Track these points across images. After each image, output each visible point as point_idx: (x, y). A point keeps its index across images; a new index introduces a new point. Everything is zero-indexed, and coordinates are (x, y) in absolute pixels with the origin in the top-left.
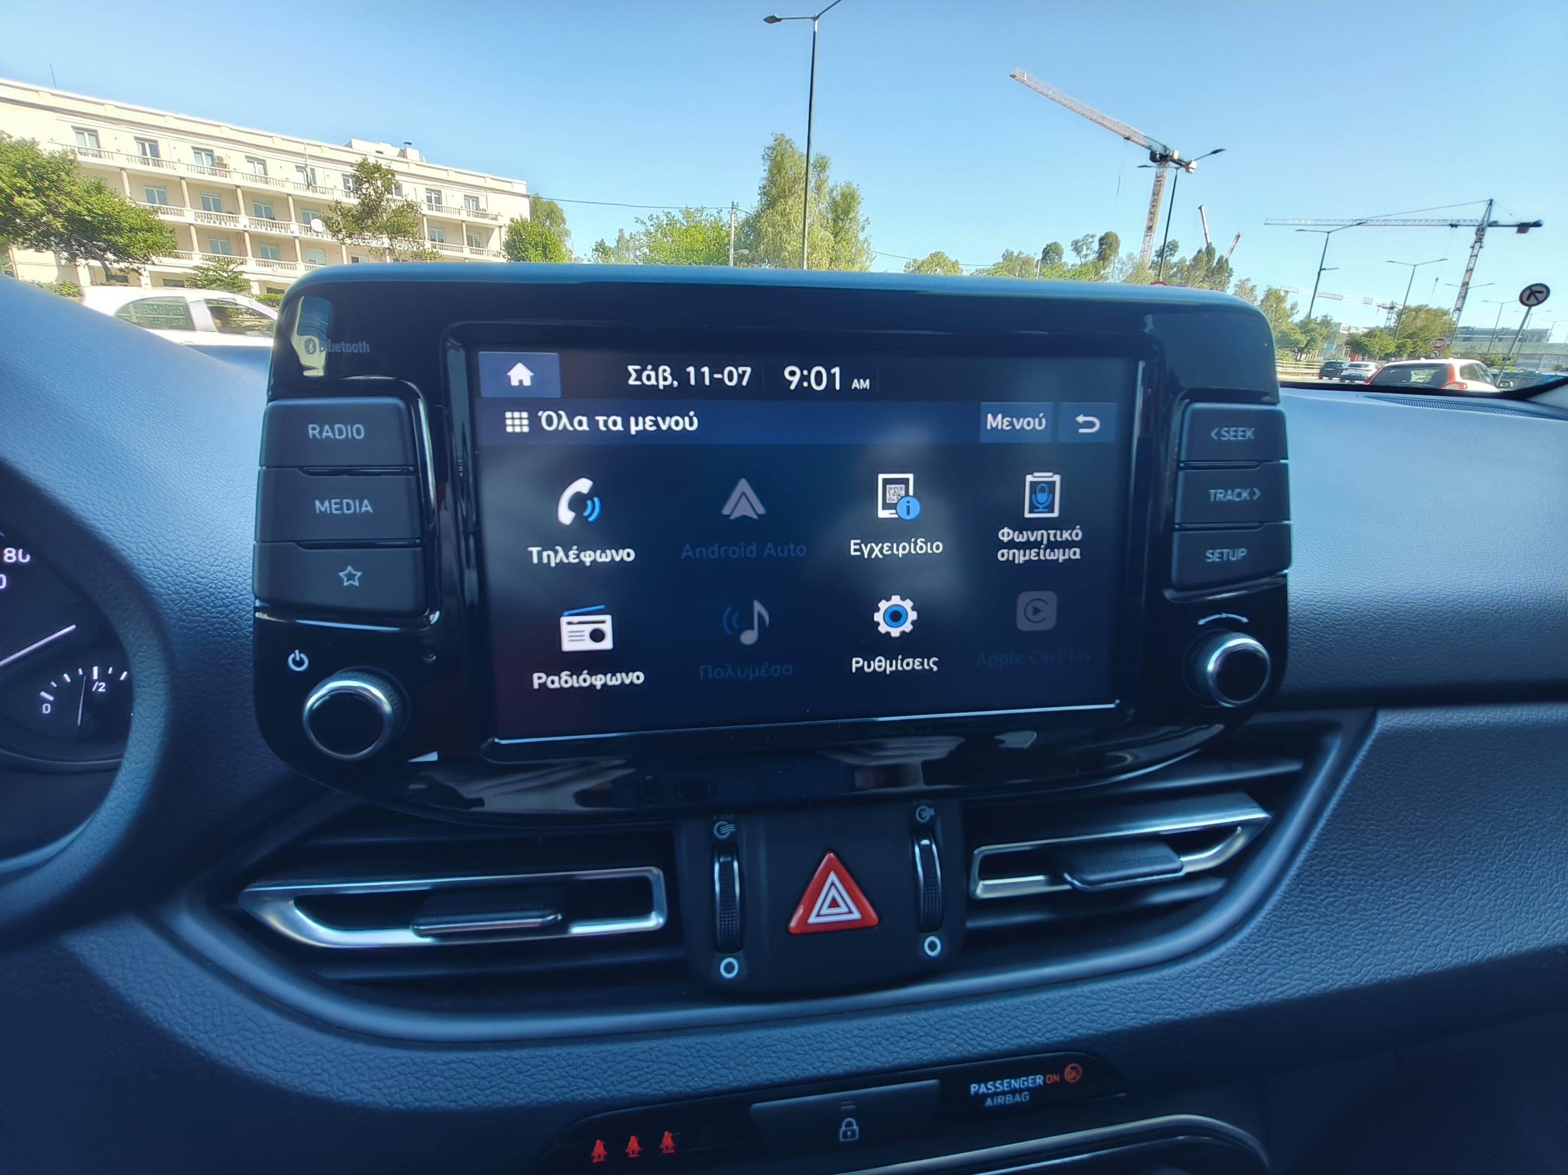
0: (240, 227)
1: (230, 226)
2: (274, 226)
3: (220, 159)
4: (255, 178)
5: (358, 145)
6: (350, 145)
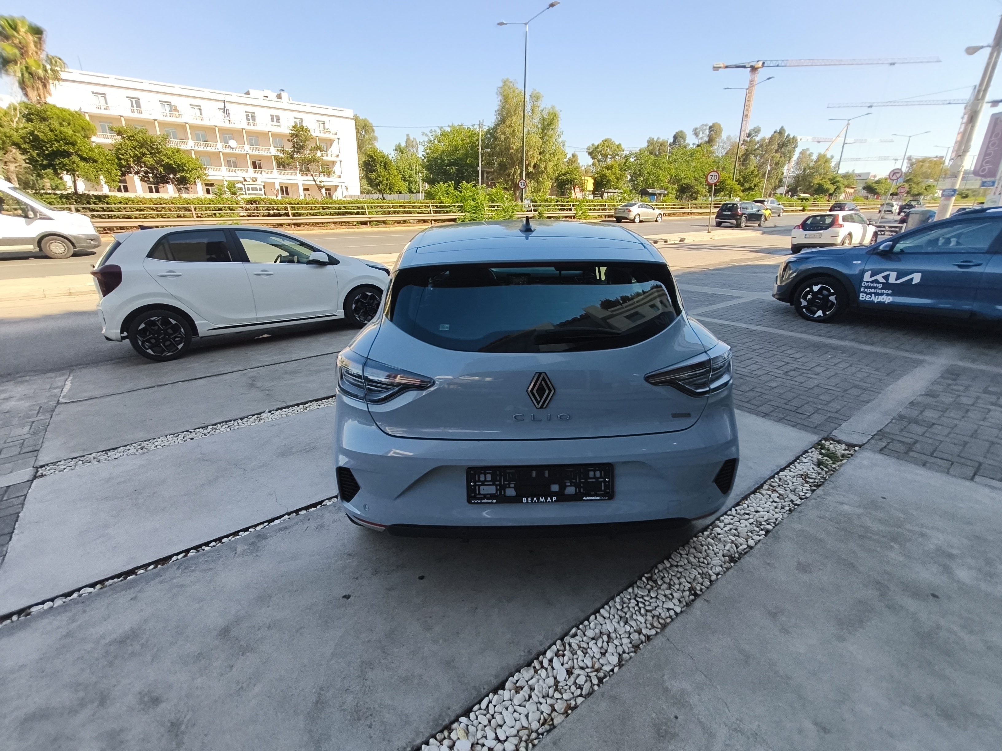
0: (189, 147)
1: (183, 147)
2: (207, 146)
3: (175, 106)
4: (196, 117)
5: (252, 93)
6: (248, 93)
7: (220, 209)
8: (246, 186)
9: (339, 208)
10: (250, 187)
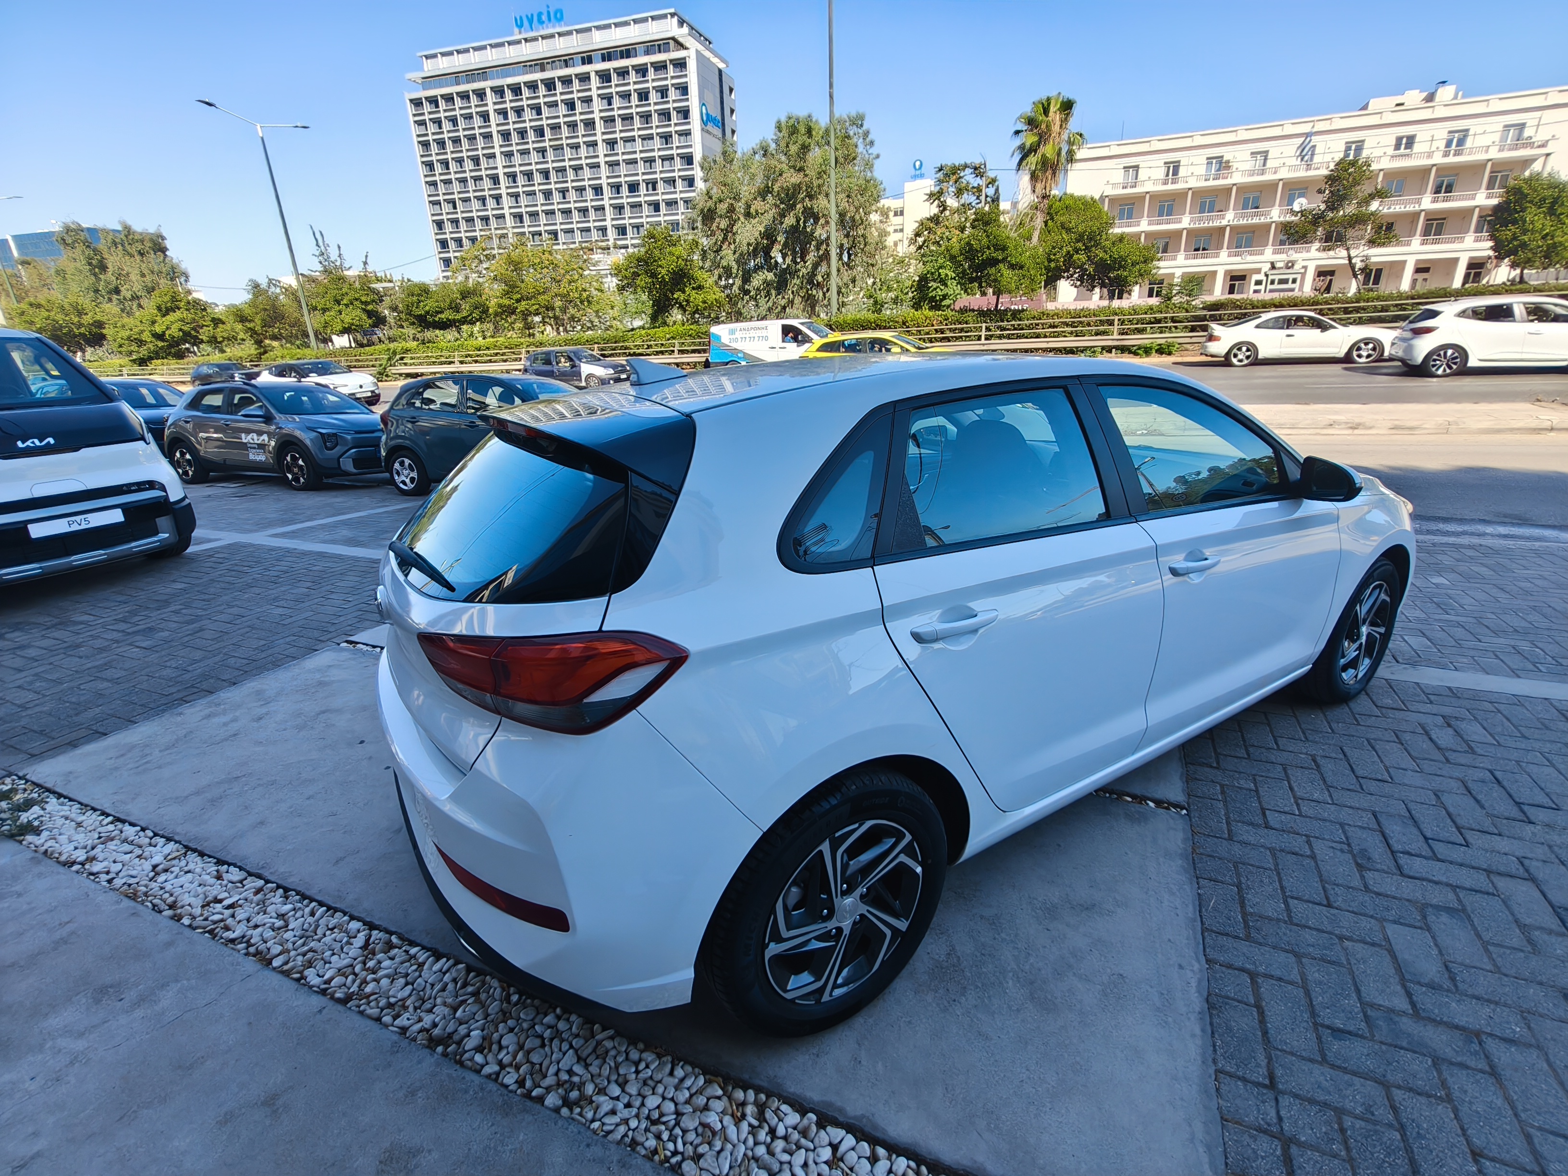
0: (1224, 222)
1: (1217, 223)
2: (1256, 215)
3: (1228, 162)
4: (1252, 173)
5: (1375, 104)
6: (1365, 108)
7: (1158, 321)
8: (1270, 278)
9: (1384, 309)
10: (1277, 278)
